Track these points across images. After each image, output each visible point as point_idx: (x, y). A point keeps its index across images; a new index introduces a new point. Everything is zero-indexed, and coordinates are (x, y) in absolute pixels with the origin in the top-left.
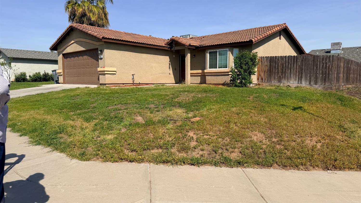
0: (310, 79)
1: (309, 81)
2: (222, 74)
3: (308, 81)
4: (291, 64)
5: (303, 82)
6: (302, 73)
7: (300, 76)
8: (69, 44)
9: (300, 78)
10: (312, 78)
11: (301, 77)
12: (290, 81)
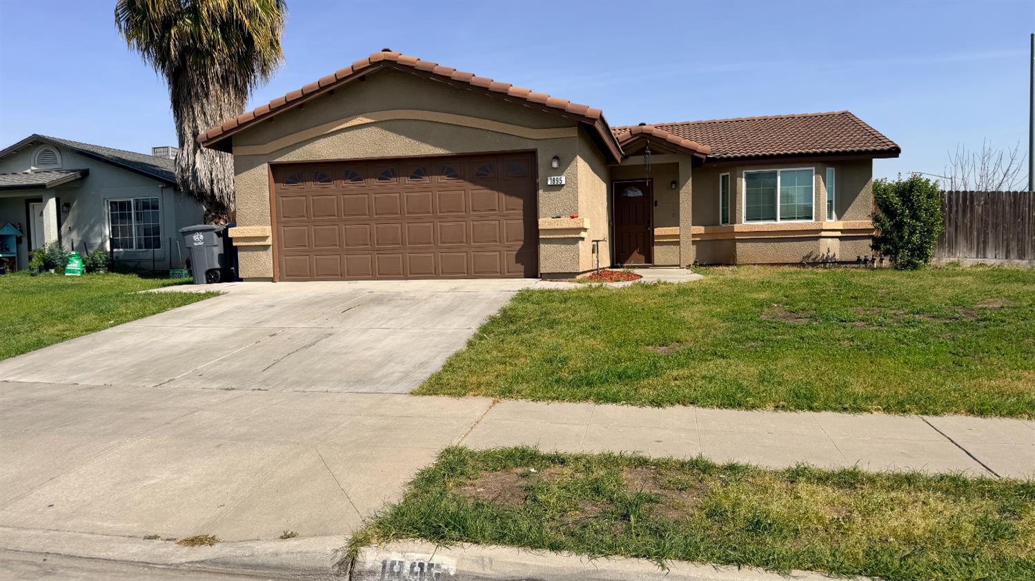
0: (1008, 245)
1: (1004, 253)
2: (796, 236)
3: (1002, 251)
4: (957, 211)
5: (990, 254)
6: (986, 234)
7: (982, 239)
8: (335, 129)
9: (981, 246)
10: (1013, 244)
11: (985, 243)
12: (956, 251)
